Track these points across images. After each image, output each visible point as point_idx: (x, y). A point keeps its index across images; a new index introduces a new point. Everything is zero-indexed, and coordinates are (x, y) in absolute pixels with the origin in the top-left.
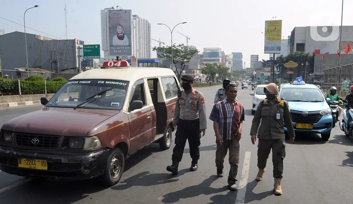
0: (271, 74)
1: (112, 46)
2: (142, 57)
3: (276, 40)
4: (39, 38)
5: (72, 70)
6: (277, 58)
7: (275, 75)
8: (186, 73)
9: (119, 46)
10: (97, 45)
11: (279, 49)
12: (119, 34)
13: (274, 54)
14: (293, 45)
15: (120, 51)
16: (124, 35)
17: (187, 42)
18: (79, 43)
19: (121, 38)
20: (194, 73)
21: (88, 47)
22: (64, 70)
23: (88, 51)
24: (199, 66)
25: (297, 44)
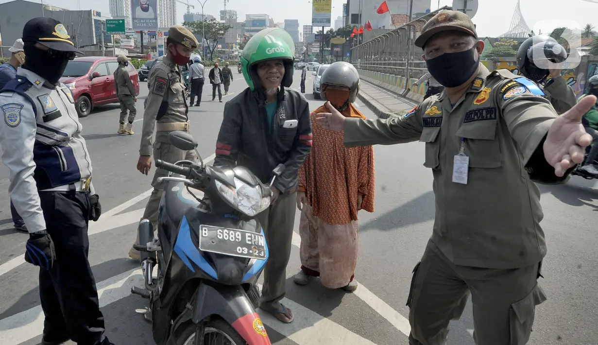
0: (320, 50)
1: (136, 19)
2: (165, 26)
3: (325, 11)
4: (47, 8)
5: (93, 46)
6: (327, 32)
7: (324, 52)
8: (222, 48)
9: (143, 19)
10: (122, 20)
11: (329, 21)
12: (142, 5)
13: (323, 27)
14: (348, 15)
15: (145, 25)
16: (148, 6)
17: (225, 5)
18: (95, 14)
19: (145, 10)
20: (232, 48)
21: (112, 22)
22: (83, 47)
23: (112, 26)
24: (239, 39)
25: (352, 15)
